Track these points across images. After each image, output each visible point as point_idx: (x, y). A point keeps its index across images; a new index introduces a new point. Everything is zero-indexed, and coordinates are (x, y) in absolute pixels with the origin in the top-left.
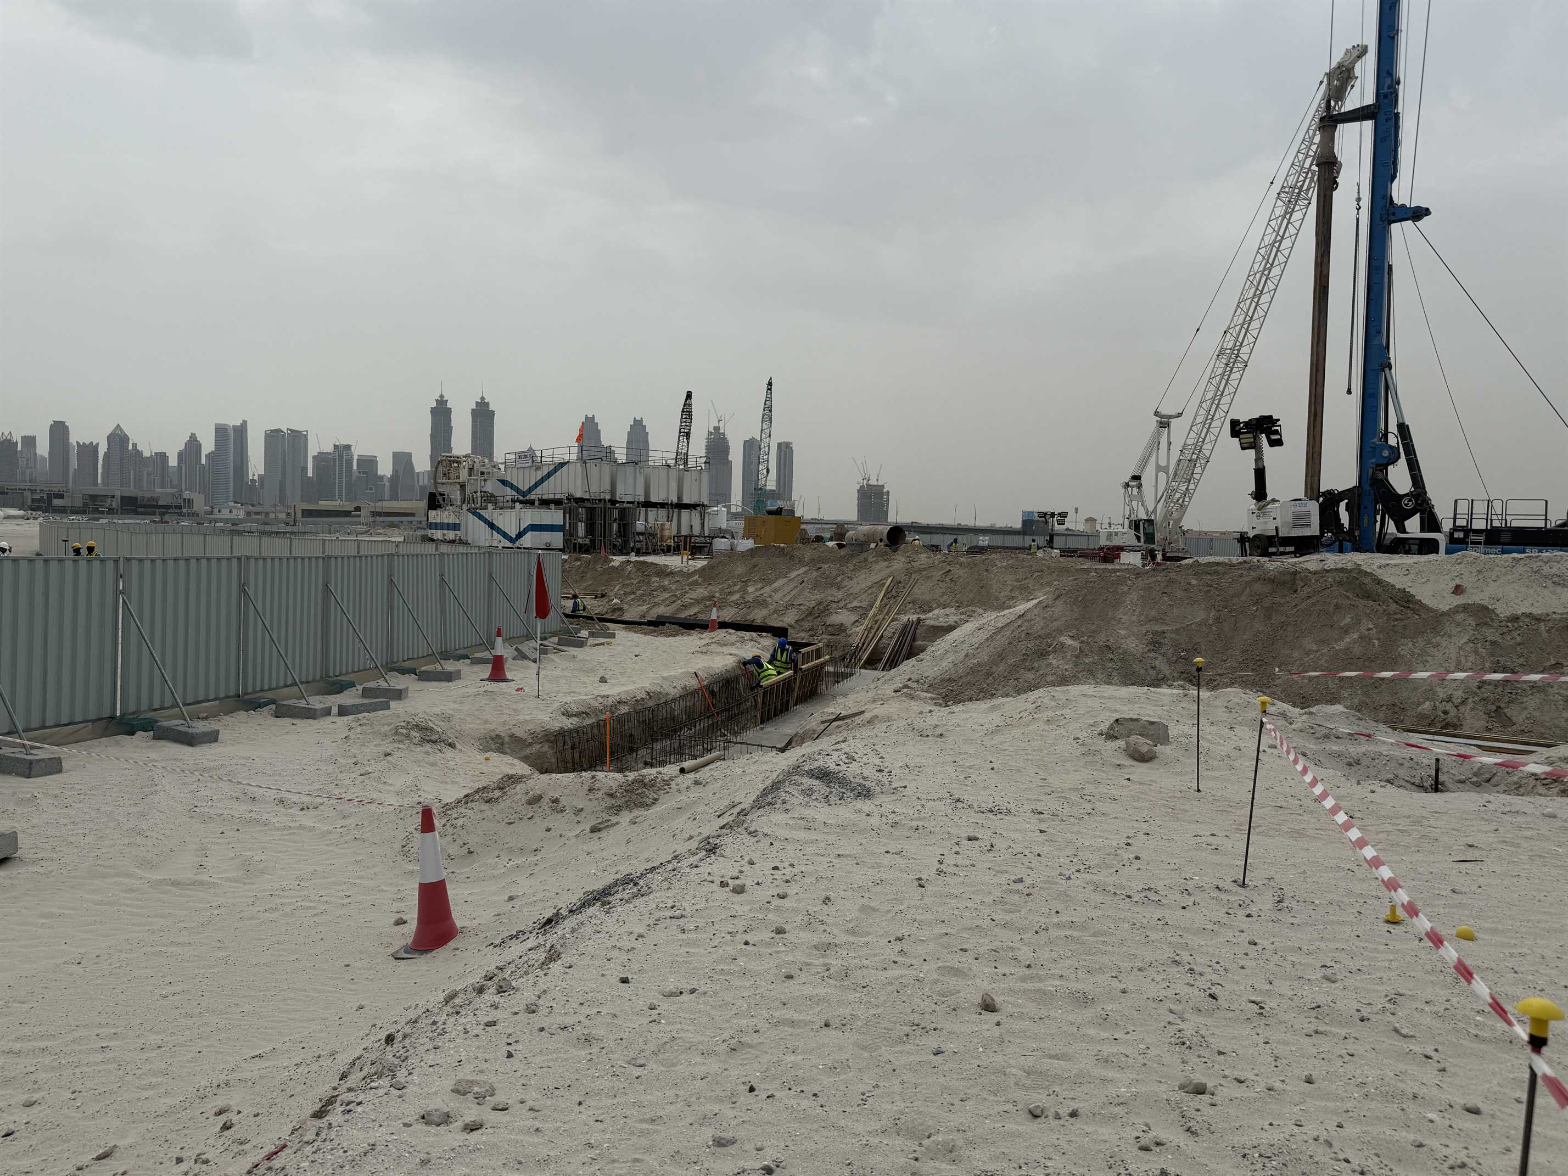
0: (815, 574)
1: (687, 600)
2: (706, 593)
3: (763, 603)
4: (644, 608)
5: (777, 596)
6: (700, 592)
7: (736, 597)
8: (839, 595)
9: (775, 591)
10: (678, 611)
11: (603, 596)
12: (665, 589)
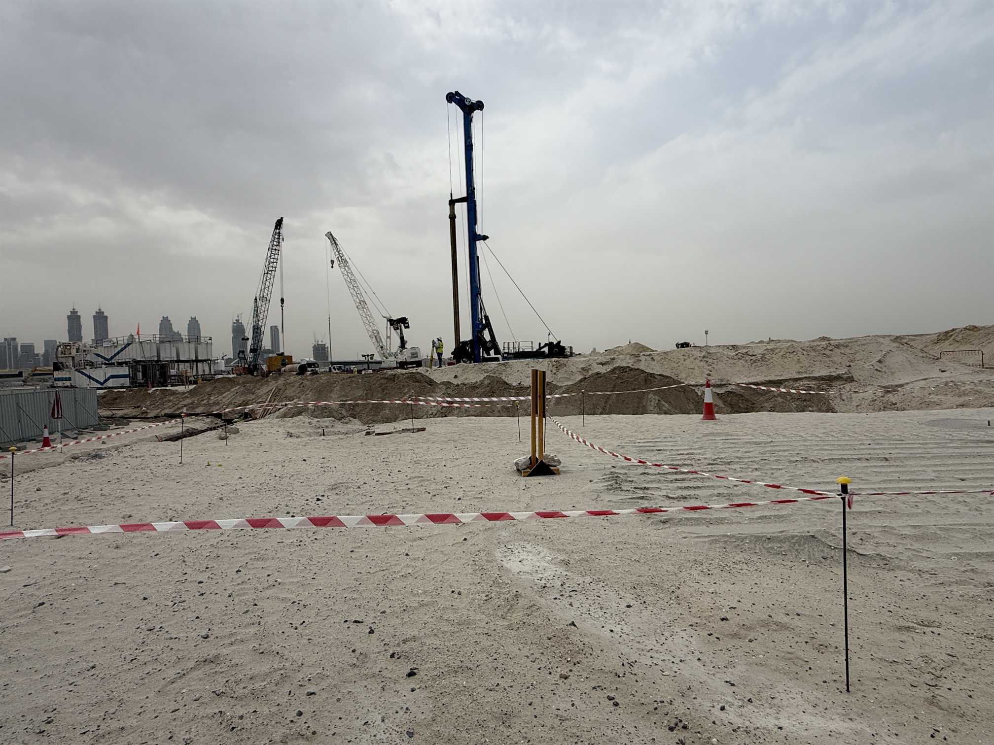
0: (242, 389)
1: (180, 406)
2: (190, 402)
3: (218, 404)
4: (159, 411)
5: (224, 400)
6: (188, 401)
7: (204, 402)
8: (253, 397)
9: (224, 398)
10: (175, 410)
11: (138, 407)
12: (170, 401)
